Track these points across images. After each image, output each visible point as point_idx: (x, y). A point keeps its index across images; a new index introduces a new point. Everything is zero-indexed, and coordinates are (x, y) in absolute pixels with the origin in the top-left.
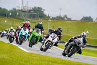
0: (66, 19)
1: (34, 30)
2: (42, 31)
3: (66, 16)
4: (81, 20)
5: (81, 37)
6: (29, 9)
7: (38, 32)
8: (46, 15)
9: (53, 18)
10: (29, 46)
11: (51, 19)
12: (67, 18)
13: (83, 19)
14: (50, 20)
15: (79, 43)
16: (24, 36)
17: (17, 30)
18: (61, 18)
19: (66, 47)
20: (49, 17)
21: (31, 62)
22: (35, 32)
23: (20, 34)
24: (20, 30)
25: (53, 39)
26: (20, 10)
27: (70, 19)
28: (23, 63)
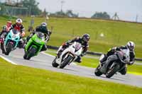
0: (71, 16)
1: (34, 34)
2: (46, 36)
3: (70, 12)
4: (93, 18)
5: (126, 48)
6: (16, 1)
7: (40, 37)
8: (41, 11)
9: (52, 15)
10: (25, 58)
11: (49, 16)
12: (72, 14)
13: (95, 15)
14: (48, 18)
15: (124, 58)
16: (13, 41)
17: (3, 32)
18: (64, 14)
19: (101, 62)
20: (45, 13)
21: (19, 79)
22: (35, 37)
23: (8, 38)
24: (8, 32)
25: (76, 51)
26: (3, 4)
27: (76, 17)
28: (8, 79)
